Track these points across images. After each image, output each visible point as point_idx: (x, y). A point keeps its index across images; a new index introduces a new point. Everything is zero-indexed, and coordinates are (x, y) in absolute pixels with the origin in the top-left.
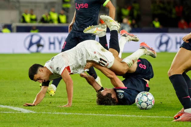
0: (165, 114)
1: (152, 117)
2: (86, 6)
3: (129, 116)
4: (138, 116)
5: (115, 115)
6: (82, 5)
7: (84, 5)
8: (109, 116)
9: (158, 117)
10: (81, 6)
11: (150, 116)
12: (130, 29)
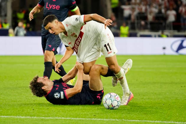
0: (58, 115)
1: (46, 118)
2: (58, 8)
3: (23, 117)
4: (33, 117)
5: (10, 117)
6: (54, 6)
7: (56, 7)
8: (4, 117)
9: (52, 118)
10: (52, 7)
11: (43, 117)
12: (25, 32)
